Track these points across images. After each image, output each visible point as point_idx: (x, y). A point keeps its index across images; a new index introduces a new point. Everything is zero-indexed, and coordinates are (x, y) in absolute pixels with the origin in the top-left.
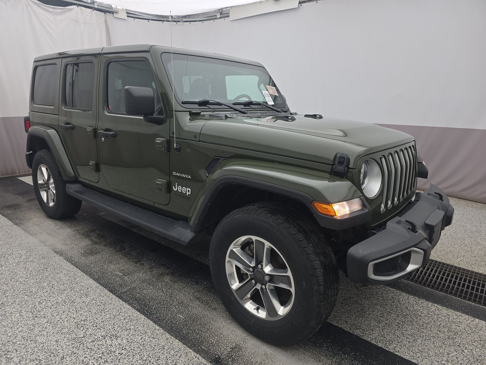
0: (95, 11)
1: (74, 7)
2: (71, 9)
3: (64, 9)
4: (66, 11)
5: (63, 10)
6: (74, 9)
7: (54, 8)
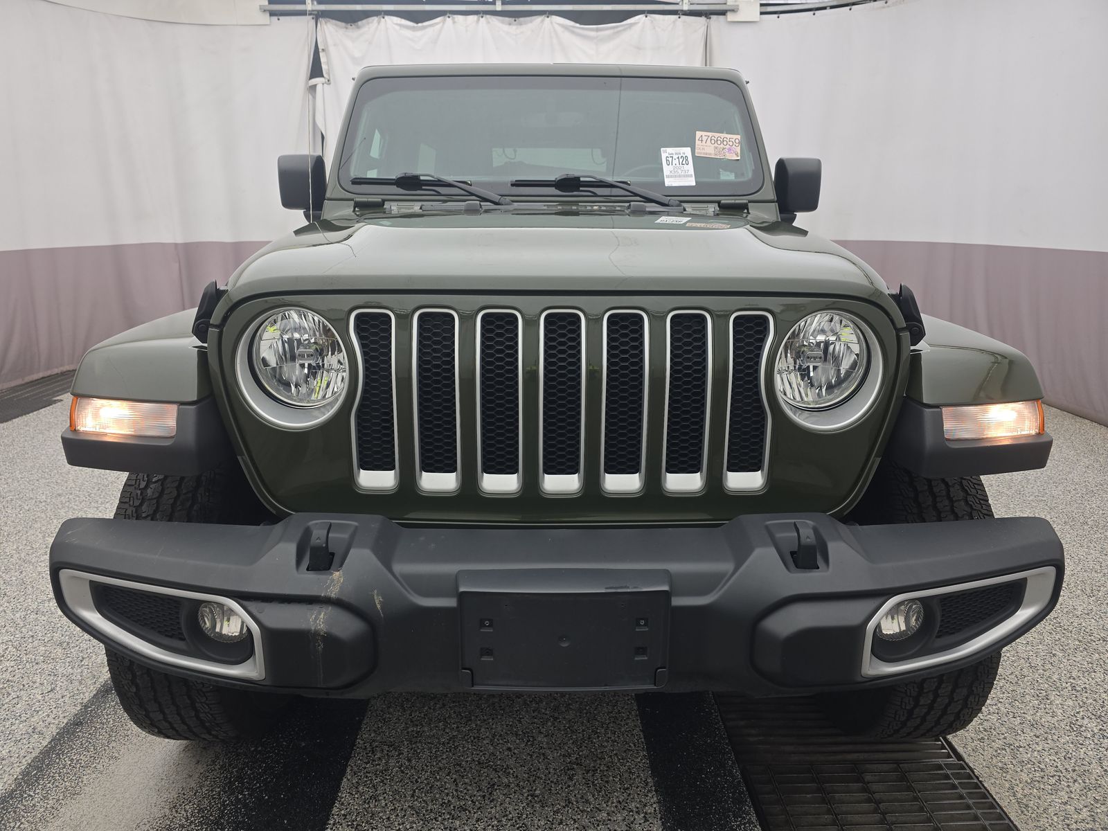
0: (684, 17)
1: (639, 19)
2: (631, 25)
3: (617, 27)
4: (620, 31)
5: (616, 30)
6: (638, 23)
7: (597, 30)
